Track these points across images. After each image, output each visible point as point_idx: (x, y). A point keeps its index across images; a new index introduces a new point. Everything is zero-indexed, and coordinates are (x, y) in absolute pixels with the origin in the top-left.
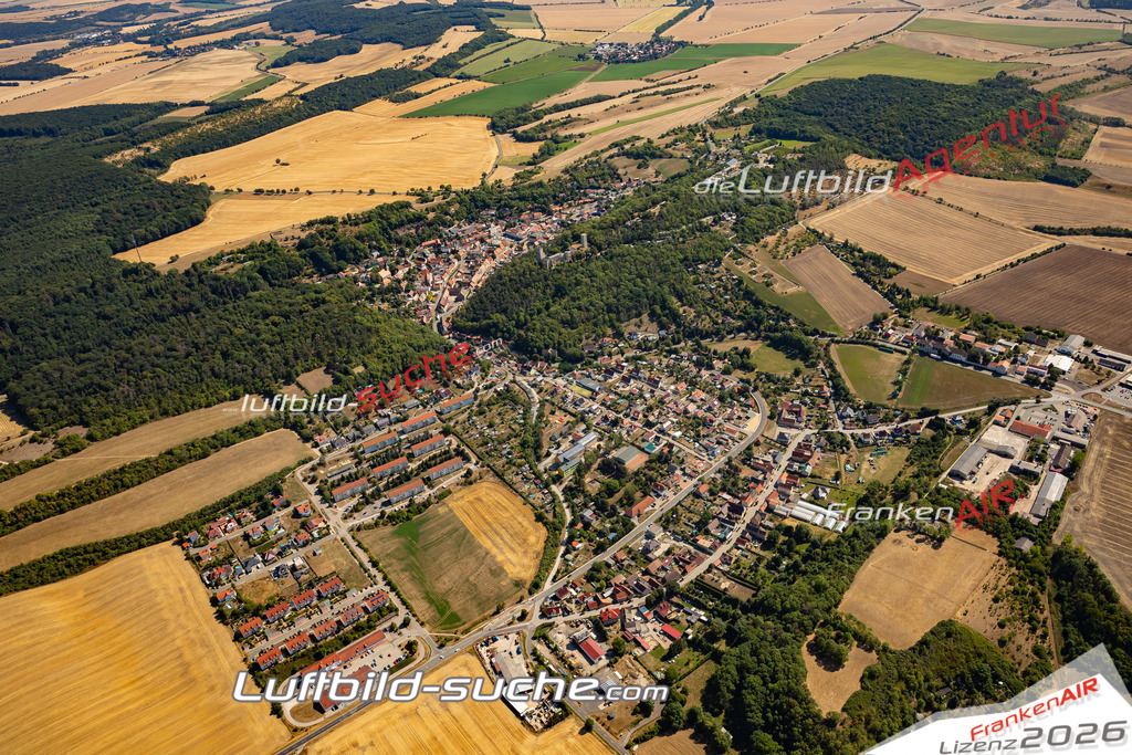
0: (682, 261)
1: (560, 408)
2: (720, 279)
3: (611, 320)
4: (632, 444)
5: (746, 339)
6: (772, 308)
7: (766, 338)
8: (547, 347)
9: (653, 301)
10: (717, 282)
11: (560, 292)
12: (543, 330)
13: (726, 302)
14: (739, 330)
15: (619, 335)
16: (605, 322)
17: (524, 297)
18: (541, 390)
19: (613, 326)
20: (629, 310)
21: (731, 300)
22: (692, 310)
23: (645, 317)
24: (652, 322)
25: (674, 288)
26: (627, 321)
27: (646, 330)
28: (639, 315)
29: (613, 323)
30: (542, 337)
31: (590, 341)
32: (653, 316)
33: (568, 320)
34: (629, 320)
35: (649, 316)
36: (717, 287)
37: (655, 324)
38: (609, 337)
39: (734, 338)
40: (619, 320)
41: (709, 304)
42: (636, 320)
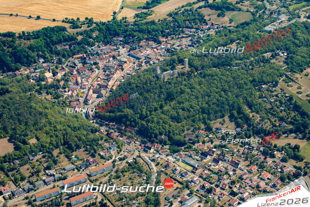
0: (251, 82)
1: (172, 177)
2: (277, 96)
3: (204, 119)
5: (296, 138)
7: (309, 139)
8: (161, 134)
9: (232, 107)
10: (275, 97)
11: (170, 97)
12: (158, 123)
13: (281, 112)
14: (291, 131)
15: (209, 129)
16: (200, 120)
17: (146, 98)
18: (158, 164)
19: (205, 123)
20: (216, 112)
21: (285, 110)
22: (258, 116)
23: (226, 118)
24: (231, 122)
25: (246, 100)
26: (214, 120)
27: (227, 127)
28: (223, 116)
29: (205, 121)
30: (158, 127)
31: (190, 132)
32: (232, 117)
33: (175, 117)
34: (216, 119)
35: (229, 117)
36: (275, 101)
37: (233, 123)
38: (202, 130)
39: (287, 136)
40: (209, 119)
41: (269, 113)
42: (220, 120)
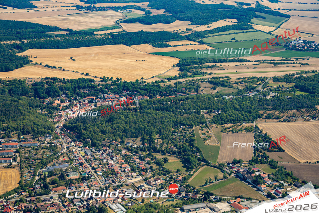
0: (173, 121)
1: (68, 156)
2: (186, 133)
3: (122, 135)
4: (80, 172)
5: (175, 157)
6: (196, 148)
7: (183, 159)
8: (88, 138)
10: (184, 134)
12: (91, 131)
13: (179, 142)
14: (174, 153)
15: (122, 142)
16: (119, 135)
18: (68, 150)
19: (122, 138)
20: (132, 133)
21: (183, 142)
23: (139, 139)
24: (140, 141)
25: (160, 131)
26: (130, 138)
27: (135, 144)
28: (137, 137)
29: (123, 137)
30: (89, 134)
31: (108, 141)
32: (143, 139)
33: (104, 131)
34: (131, 138)
35: (141, 138)
36: (181, 136)
37: (141, 142)
38: (118, 142)
39: (170, 155)
40: (127, 137)
41: (171, 141)
42: (134, 139)
